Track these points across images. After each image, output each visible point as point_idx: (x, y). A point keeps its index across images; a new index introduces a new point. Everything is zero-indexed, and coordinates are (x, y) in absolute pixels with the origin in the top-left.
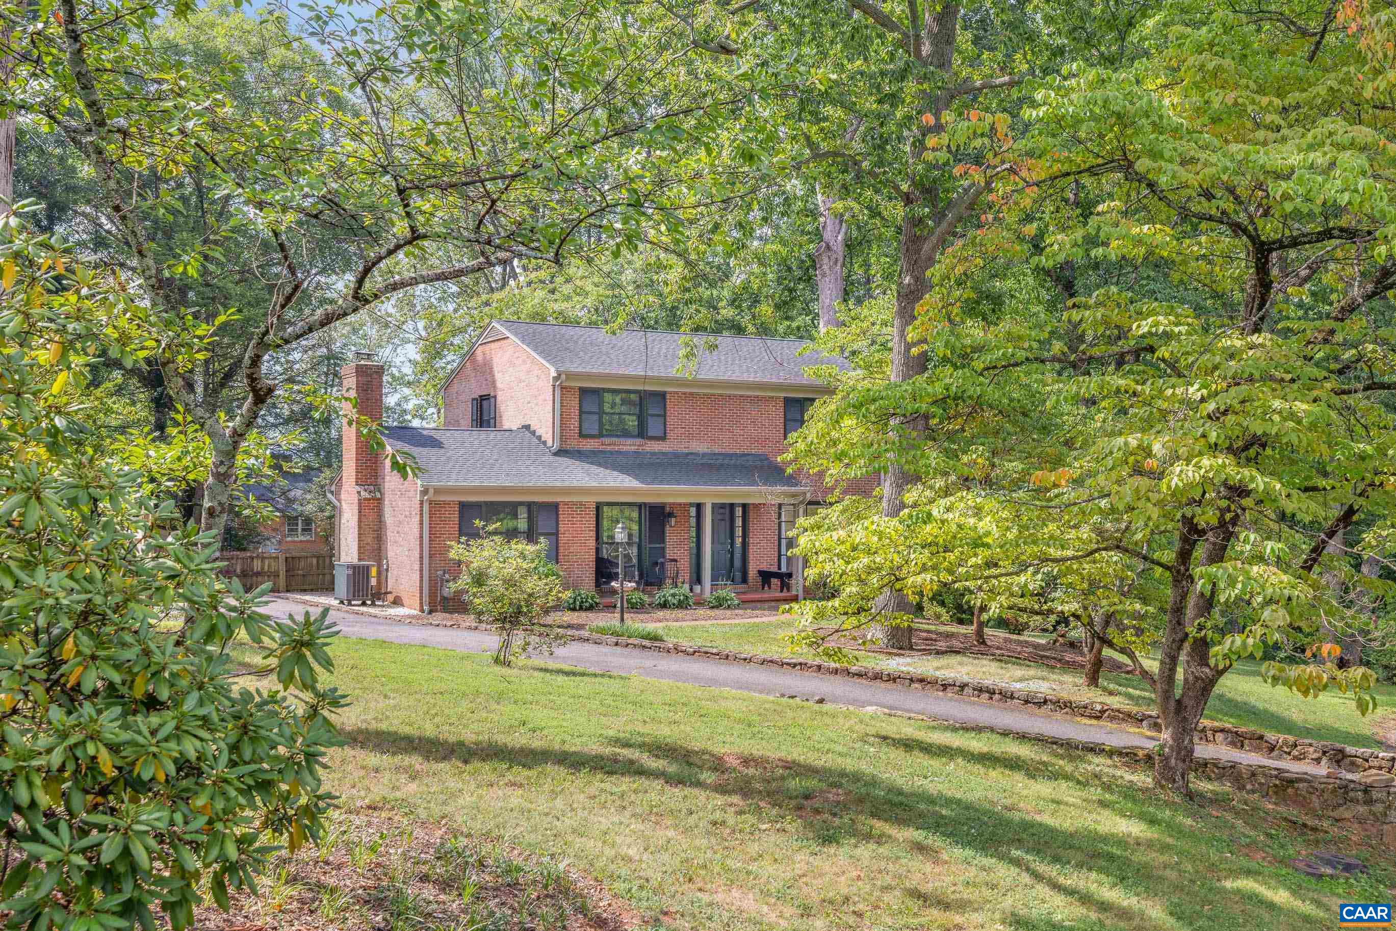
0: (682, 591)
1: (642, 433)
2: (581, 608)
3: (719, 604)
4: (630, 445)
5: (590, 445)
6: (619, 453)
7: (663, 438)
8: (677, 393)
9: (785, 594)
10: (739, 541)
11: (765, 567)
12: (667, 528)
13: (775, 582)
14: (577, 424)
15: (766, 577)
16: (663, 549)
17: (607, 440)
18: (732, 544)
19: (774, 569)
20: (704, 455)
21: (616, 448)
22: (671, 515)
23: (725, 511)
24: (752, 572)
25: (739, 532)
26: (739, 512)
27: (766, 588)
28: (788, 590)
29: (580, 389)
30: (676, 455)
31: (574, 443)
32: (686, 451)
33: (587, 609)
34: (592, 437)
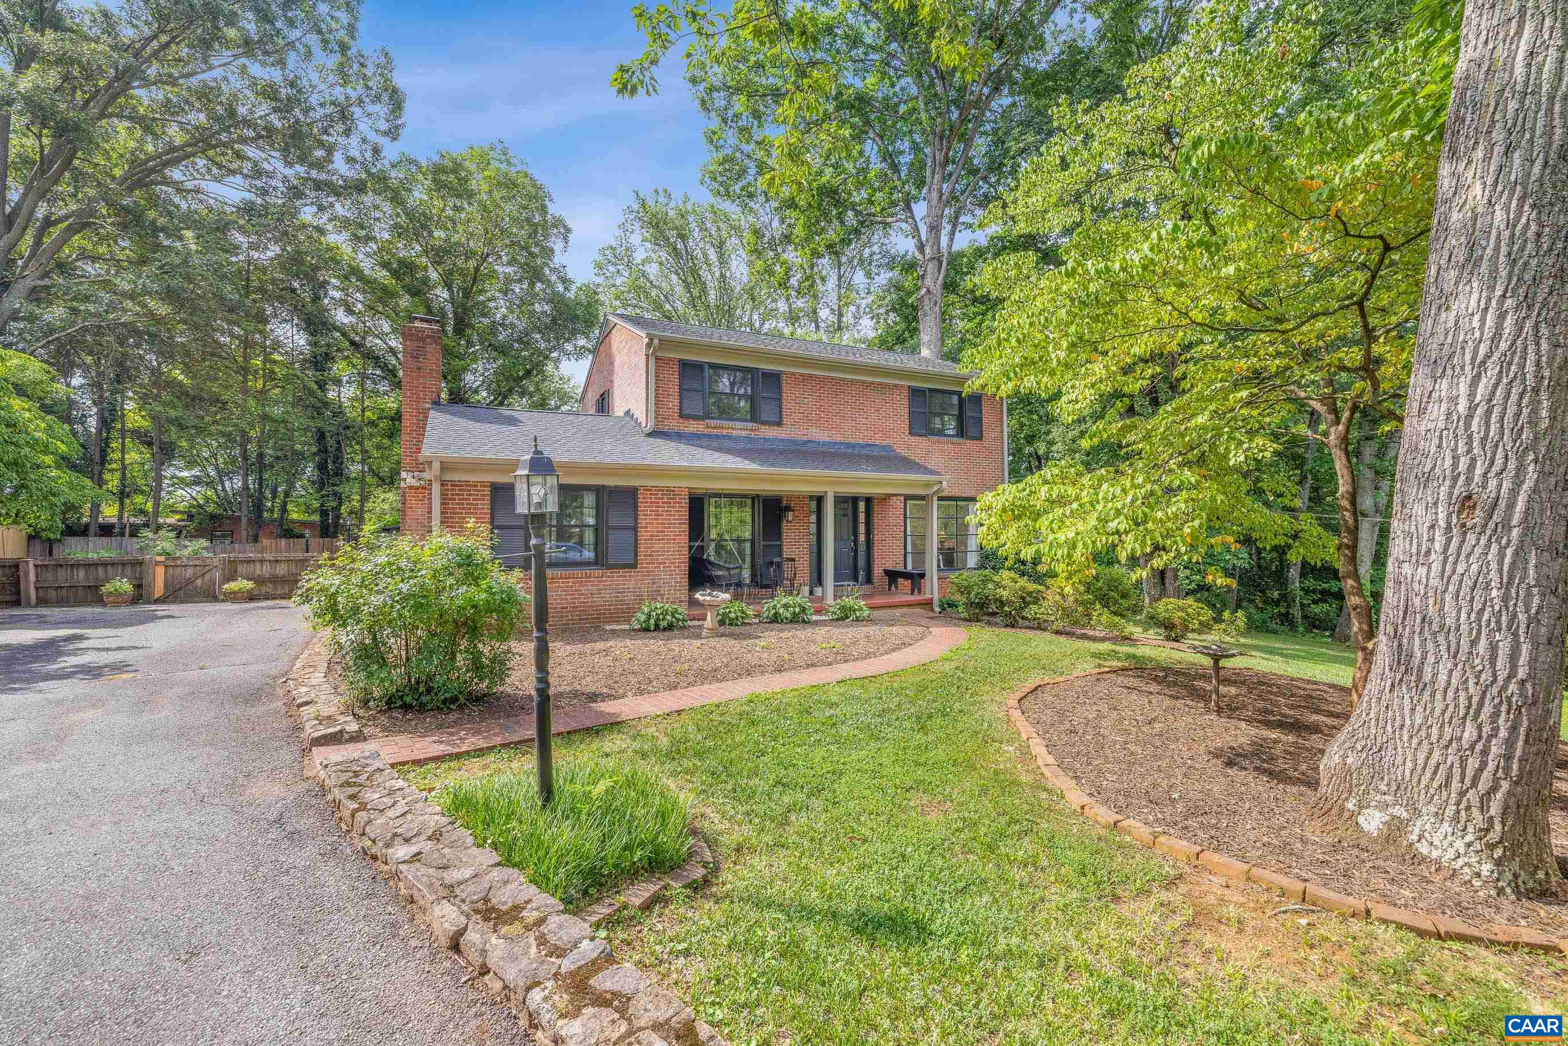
0: (798, 599)
1: (754, 416)
2: (657, 627)
3: (844, 616)
4: (739, 429)
5: (693, 427)
6: (728, 437)
7: (779, 423)
8: (793, 374)
9: (916, 597)
10: (862, 538)
11: (890, 566)
12: (784, 523)
13: (904, 584)
14: (676, 402)
15: (893, 576)
16: (780, 547)
17: (714, 423)
18: (856, 542)
19: (900, 568)
20: (825, 444)
21: (725, 432)
22: (788, 508)
23: (848, 504)
24: (878, 571)
25: (862, 529)
26: (862, 506)
27: (893, 588)
28: (920, 592)
29: (680, 361)
30: (794, 442)
31: (674, 424)
32: (805, 438)
33: (665, 629)
34: (695, 418)
